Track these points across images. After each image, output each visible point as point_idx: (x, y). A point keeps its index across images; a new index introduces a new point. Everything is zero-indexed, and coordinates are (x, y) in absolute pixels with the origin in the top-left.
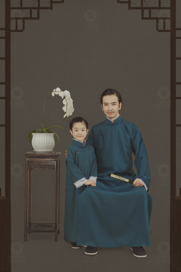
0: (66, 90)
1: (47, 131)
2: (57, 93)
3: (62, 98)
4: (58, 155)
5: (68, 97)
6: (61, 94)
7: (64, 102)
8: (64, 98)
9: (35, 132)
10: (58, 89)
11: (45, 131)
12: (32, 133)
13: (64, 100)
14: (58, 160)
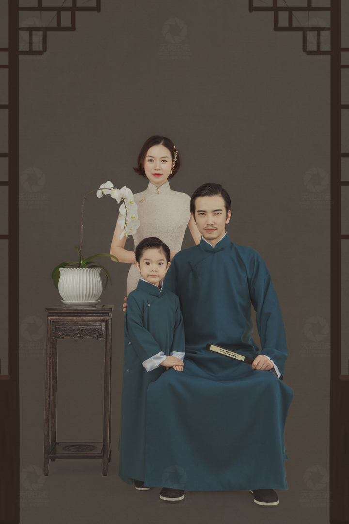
0: (125, 187)
1: (87, 263)
2: (106, 192)
3: (118, 203)
4: (110, 310)
5: (129, 201)
6: (116, 194)
8: (122, 201)
9: (64, 265)
11: (84, 264)
12: (59, 269)
14: (108, 320)
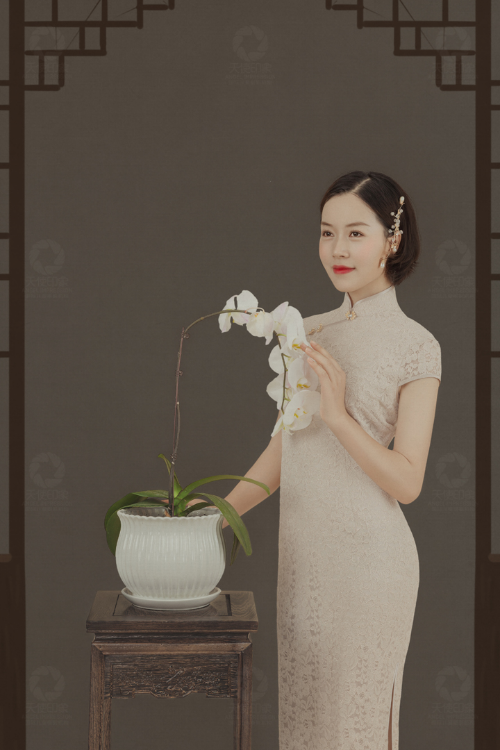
7: (275, 362)
10: (247, 300)
13: (276, 350)
